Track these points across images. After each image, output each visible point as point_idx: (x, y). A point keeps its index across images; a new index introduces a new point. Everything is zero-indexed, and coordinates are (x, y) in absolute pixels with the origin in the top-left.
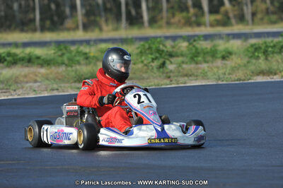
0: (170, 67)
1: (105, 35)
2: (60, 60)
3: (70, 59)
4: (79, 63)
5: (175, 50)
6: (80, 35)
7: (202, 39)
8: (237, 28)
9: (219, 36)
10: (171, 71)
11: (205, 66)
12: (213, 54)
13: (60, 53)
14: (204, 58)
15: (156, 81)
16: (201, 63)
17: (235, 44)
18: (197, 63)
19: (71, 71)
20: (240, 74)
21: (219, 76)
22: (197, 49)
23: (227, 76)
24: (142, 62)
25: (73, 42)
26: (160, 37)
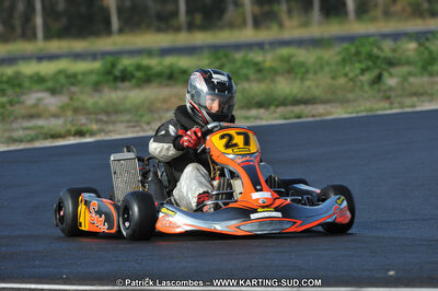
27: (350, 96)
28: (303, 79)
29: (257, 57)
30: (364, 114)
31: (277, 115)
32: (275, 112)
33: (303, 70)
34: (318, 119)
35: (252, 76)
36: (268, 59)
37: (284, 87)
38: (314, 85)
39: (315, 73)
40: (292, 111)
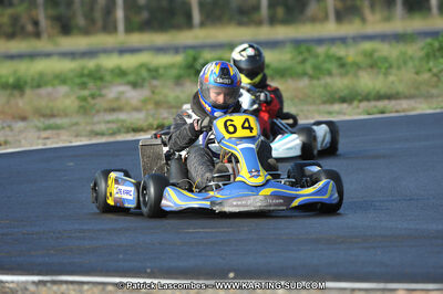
1: (370, 29)
3: (317, 68)
4: (330, 74)
19: (318, 86)
24: (430, 70)
25: (320, 41)
27: (434, 91)
28: (386, 74)
29: (339, 51)
31: (360, 110)
32: (358, 107)
33: (387, 65)
34: (402, 114)
35: (335, 70)
36: (351, 54)
37: (367, 82)
38: (398, 80)
39: (399, 68)
40: (375, 107)
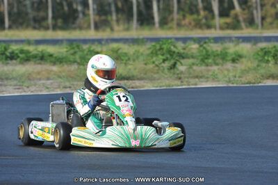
0: (181, 68)
1: (116, 35)
2: (72, 58)
3: (82, 58)
5: (185, 51)
6: (92, 34)
7: (212, 41)
8: (247, 32)
9: (230, 39)
10: (182, 72)
11: (215, 68)
12: (224, 56)
13: (72, 51)
14: (214, 60)
15: (167, 82)
16: (211, 66)
17: (245, 48)
18: (207, 65)
20: (250, 77)
21: (229, 79)
22: (207, 51)
23: (237, 79)
24: (154, 62)
25: (85, 41)
26: (171, 38)
27: (155, 76)
28: (126, 64)
29: (97, 48)
30: (165, 88)
33: (127, 58)
34: (136, 89)
38: (133, 68)
39: (134, 60)
